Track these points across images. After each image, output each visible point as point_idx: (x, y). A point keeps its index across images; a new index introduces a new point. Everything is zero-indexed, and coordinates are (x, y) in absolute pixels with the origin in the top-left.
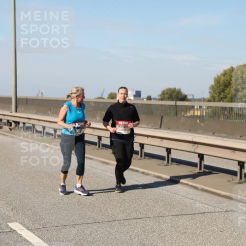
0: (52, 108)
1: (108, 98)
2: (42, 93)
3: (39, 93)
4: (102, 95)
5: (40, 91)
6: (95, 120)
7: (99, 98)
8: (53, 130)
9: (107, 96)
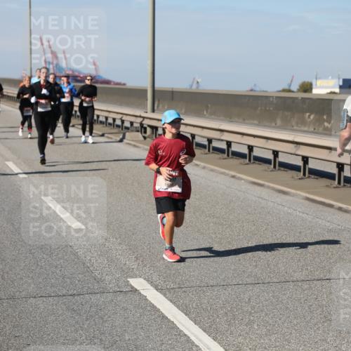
0: (209, 106)
1: (299, 91)
2: (198, 82)
3: (193, 82)
4: (290, 85)
5: (194, 79)
6: (273, 124)
7: (284, 91)
8: (206, 140)
9: (298, 87)
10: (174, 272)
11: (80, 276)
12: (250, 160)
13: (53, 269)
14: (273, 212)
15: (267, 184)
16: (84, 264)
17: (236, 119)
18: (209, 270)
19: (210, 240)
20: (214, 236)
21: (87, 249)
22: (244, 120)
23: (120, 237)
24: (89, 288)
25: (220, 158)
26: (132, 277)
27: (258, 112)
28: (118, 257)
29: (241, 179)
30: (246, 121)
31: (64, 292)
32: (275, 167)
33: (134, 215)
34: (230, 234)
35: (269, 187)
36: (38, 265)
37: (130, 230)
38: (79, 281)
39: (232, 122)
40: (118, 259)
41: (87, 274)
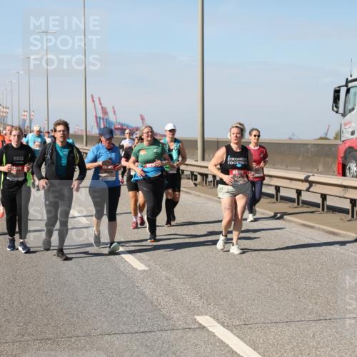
6: (315, 170)
9: (335, 135)
10: (238, 309)
11: (149, 314)
12: (298, 204)
13: (124, 308)
14: (326, 252)
15: (317, 225)
16: (152, 303)
17: (280, 167)
18: (271, 307)
19: (269, 280)
20: (271, 275)
21: (154, 289)
22: (287, 167)
23: (183, 278)
24: (159, 325)
25: (269, 203)
26: (198, 315)
27: (300, 159)
28: (183, 296)
29: (292, 222)
30: (289, 168)
31: (136, 329)
32: (323, 210)
33: (194, 257)
34: (288, 274)
35: (319, 229)
36: (108, 304)
37: (192, 271)
38: (149, 319)
39: (276, 168)
40: (183, 298)
41: (155, 312)
